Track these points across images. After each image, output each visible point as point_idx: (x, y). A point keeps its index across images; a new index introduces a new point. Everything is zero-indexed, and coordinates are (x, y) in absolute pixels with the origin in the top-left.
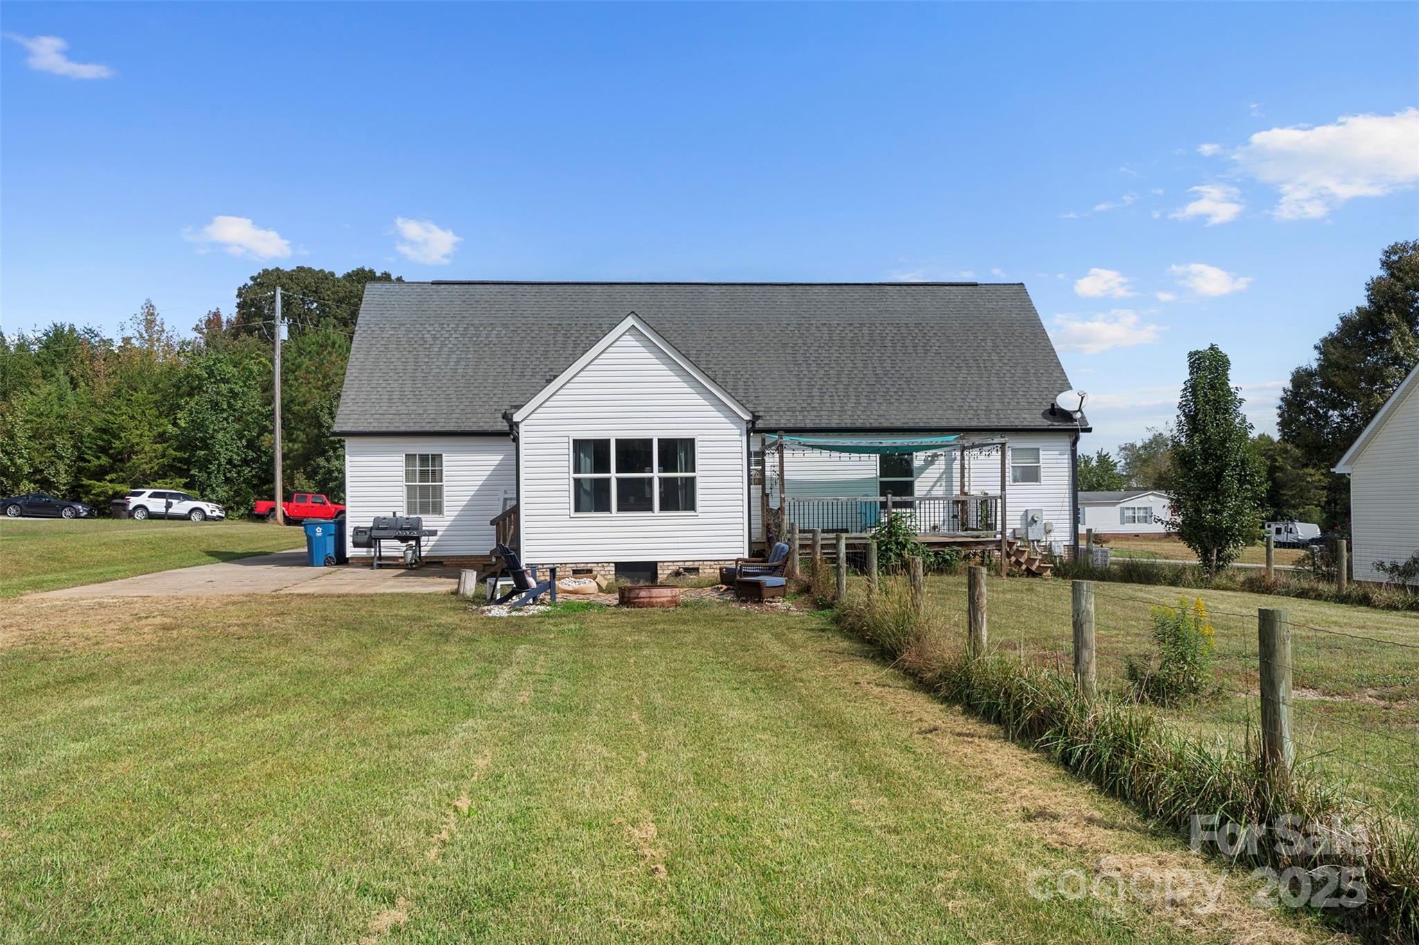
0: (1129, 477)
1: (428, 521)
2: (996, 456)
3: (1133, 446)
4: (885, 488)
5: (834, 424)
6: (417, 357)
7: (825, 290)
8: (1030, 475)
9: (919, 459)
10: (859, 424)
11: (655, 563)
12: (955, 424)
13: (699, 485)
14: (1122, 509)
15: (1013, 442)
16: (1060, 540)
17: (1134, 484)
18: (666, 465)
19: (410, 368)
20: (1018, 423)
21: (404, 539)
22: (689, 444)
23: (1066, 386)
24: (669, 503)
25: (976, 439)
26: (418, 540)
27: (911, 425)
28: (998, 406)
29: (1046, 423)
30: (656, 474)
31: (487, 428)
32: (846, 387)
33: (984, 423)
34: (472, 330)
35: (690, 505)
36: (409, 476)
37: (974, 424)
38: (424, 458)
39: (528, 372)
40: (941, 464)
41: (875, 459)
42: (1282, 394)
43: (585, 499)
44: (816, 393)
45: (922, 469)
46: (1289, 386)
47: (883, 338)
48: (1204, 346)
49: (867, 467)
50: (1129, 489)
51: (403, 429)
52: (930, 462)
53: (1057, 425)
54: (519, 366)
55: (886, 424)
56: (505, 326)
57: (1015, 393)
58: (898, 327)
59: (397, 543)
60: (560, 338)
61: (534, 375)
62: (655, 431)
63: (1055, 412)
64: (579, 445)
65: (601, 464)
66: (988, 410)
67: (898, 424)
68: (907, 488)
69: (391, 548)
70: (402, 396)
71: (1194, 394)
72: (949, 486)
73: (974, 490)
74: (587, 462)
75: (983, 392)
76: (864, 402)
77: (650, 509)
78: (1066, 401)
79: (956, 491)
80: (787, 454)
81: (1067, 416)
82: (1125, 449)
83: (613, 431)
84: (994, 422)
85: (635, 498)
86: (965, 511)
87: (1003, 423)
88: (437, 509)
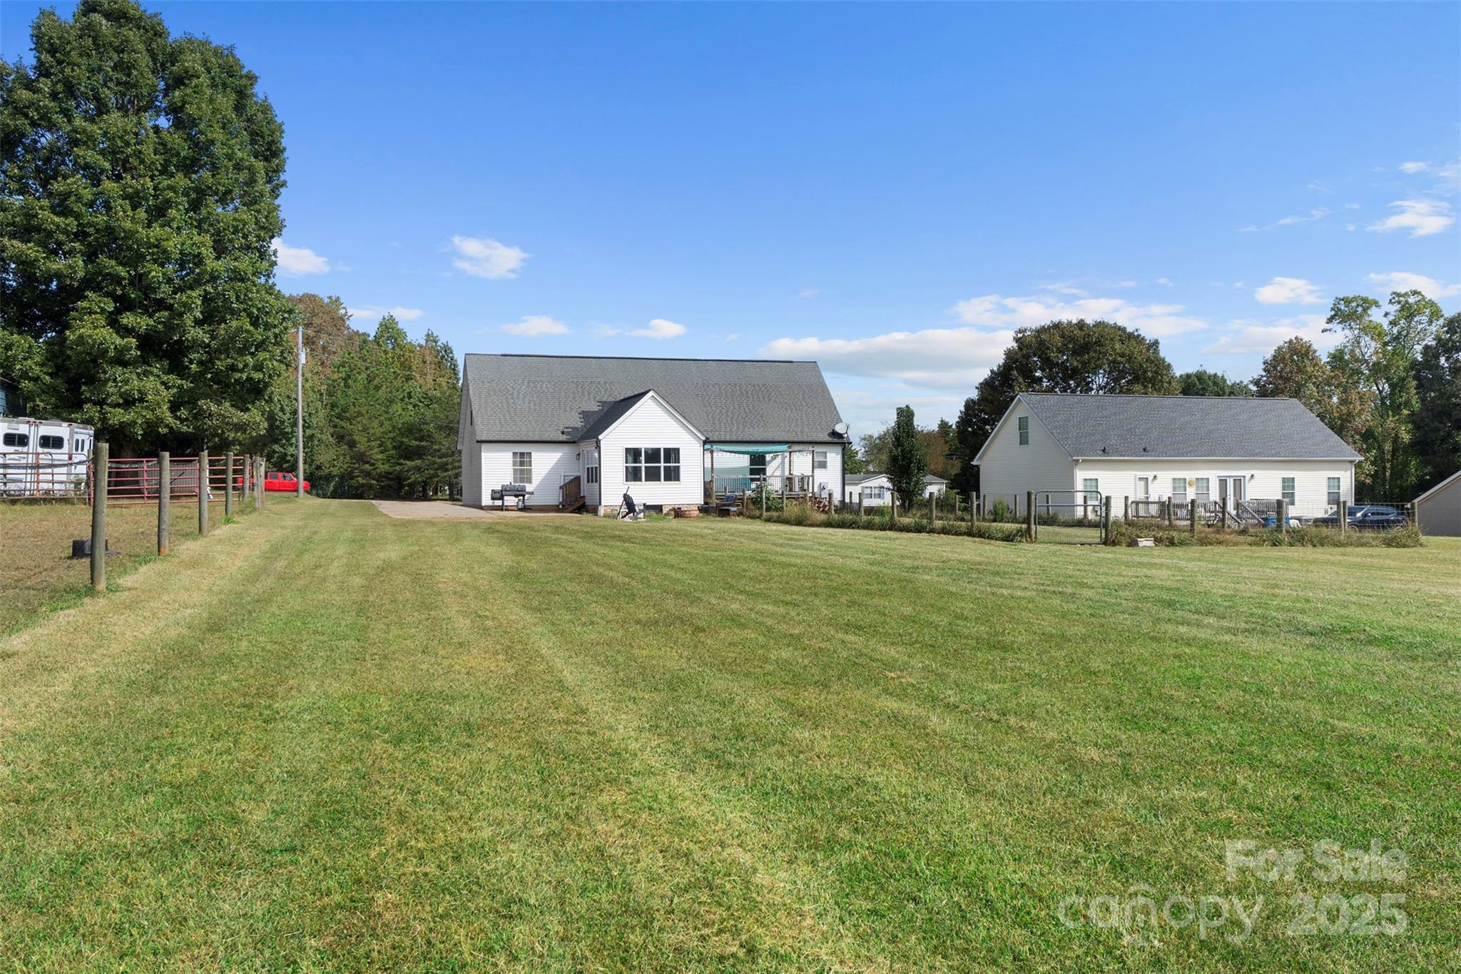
0: (867, 463)
1: (529, 488)
2: (810, 456)
3: (871, 437)
4: (752, 472)
5: (728, 438)
6: (507, 399)
7: (714, 363)
8: (823, 465)
9: (768, 457)
10: (740, 439)
11: (661, 506)
12: (787, 439)
13: (682, 469)
14: (863, 488)
15: (818, 449)
16: (837, 498)
17: (871, 468)
18: (667, 460)
19: (505, 405)
20: (817, 439)
21: (516, 496)
22: (677, 451)
23: (839, 420)
24: (668, 478)
25: (796, 447)
26: (524, 496)
27: (765, 439)
28: (807, 430)
29: (830, 439)
30: (662, 465)
31: (554, 439)
32: (732, 419)
33: (801, 439)
34: (531, 384)
35: (677, 478)
36: (515, 463)
37: (796, 439)
38: (522, 454)
39: (568, 409)
40: (779, 459)
41: (747, 457)
42: (959, 414)
43: (629, 476)
44: (717, 422)
45: (770, 462)
46: (963, 409)
47: (747, 392)
48: (903, 406)
49: (744, 461)
50: (868, 472)
51: (512, 439)
52: (774, 458)
53: (835, 440)
54: (562, 405)
55: (753, 439)
56: (549, 382)
57: (815, 423)
58: (754, 386)
59: (513, 498)
60: (580, 390)
61: (571, 410)
62: (662, 444)
63: (834, 434)
64: (628, 450)
65: (636, 460)
66: (802, 432)
67: (759, 439)
68: (763, 471)
69: (510, 501)
70: (506, 421)
71: (899, 428)
72: (783, 471)
73: (797, 472)
74: (630, 458)
75: (799, 422)
76: (741, 427)
77: (660, 480)
78: (839, 428)
79: (787, 473)
80: (715, 454)
81: (840, 436)
82: (864, 439)
83: (644, 444)
84: (805, 439)
85: (653, 475)
86: (791, 483)
87: (810, 439)
88: (530, 481)
